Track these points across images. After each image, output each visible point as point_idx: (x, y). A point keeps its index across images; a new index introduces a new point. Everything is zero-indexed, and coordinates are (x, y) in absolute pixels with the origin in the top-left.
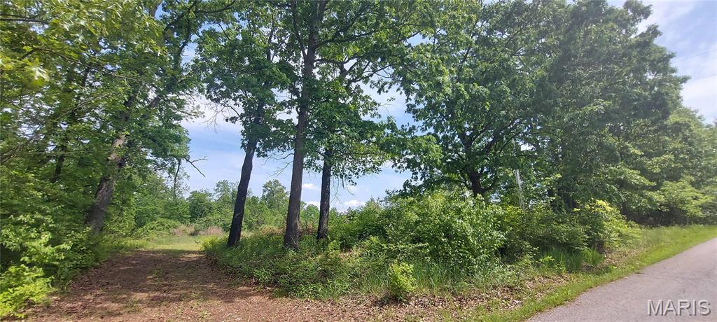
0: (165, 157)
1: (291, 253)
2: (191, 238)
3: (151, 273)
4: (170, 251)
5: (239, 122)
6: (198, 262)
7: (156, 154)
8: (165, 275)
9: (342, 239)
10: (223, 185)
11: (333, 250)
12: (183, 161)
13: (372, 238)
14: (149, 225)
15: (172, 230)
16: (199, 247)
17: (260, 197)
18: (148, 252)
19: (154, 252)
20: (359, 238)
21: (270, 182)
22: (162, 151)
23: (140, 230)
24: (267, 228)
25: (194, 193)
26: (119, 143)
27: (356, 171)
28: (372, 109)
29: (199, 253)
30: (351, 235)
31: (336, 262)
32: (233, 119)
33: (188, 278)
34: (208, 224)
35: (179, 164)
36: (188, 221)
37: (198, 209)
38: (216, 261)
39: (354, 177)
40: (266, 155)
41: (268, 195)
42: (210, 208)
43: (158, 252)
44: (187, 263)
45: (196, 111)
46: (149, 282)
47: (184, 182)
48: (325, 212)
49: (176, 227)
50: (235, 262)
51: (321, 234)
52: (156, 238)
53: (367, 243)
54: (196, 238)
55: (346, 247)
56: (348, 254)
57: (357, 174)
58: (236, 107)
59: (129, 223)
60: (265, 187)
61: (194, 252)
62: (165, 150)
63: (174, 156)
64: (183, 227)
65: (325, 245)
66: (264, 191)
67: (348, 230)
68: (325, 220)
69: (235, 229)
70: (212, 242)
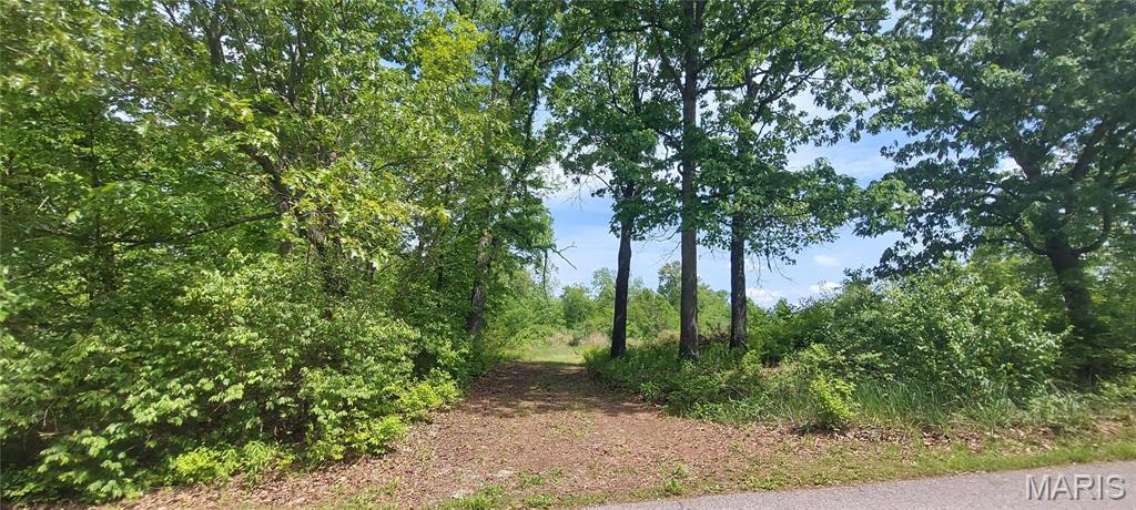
0: (530, 249)
1: (689, 366)
2: (571, 349)
3: (533, 384)
4: (549, 363)
5: (608, 194)
6: (579, 374)
7: (520, 247)
8: (547, 387)
9: (765, 348)
10: (601, 275)
11: (750, 362)
12: (550, 251)
13: (815, 346)
14: (521, 333)
15: (547, 339)
16: (580, 360)
17: (655, 289)
18: (526, 363)
19: (533, 364)
20: (796, 347)
21: (667, 266)
22: (526, 244)
23: (513, 339)
24: (666, 334)
25: (567, 289)
26: (485, 242)
27: (792, 242)
28: (816, 133)
29: (580, 365)
30: (778, 343)
31: (756, 380)
32: (600, 192)
33: (569, 390)
34: (589, 330)
35: (546, 256)
36: (564, 328)
37: (574, 312)
38: (599, 373)
39: (789, 252)
40: (644, 238)
41: (668, 286)
42: (590, 309)
43: (536, 363)
44: (568, 376)
45: (556, 182)
46: (533, 393)
47: (552, 276)
48: (739, 310)
49: (551, 335)
50: (620, 376)
51: (735, 341)
52: (531, 348)
53: (805, 354)
54: (576, 349)
55: (771, 359)
56: (775, 370)
57: (795, 245)
58: (602, 175)
59: (501, 331)
60: (662, 272)
61: (574, 365)
62: (529, 242)
63: (539, 247)
64: (559, 335)
65: (738, 357)
66: (661, 279)
67: (775, 334)
68: (741, 322)
69: (618, 335)
70: (593, 352)
